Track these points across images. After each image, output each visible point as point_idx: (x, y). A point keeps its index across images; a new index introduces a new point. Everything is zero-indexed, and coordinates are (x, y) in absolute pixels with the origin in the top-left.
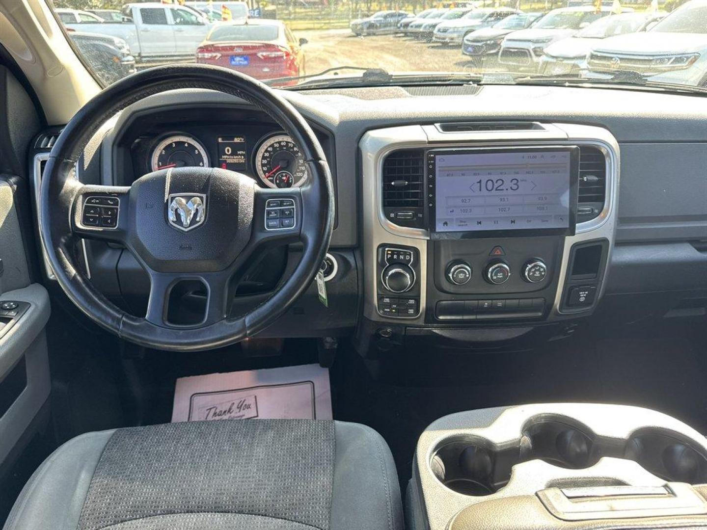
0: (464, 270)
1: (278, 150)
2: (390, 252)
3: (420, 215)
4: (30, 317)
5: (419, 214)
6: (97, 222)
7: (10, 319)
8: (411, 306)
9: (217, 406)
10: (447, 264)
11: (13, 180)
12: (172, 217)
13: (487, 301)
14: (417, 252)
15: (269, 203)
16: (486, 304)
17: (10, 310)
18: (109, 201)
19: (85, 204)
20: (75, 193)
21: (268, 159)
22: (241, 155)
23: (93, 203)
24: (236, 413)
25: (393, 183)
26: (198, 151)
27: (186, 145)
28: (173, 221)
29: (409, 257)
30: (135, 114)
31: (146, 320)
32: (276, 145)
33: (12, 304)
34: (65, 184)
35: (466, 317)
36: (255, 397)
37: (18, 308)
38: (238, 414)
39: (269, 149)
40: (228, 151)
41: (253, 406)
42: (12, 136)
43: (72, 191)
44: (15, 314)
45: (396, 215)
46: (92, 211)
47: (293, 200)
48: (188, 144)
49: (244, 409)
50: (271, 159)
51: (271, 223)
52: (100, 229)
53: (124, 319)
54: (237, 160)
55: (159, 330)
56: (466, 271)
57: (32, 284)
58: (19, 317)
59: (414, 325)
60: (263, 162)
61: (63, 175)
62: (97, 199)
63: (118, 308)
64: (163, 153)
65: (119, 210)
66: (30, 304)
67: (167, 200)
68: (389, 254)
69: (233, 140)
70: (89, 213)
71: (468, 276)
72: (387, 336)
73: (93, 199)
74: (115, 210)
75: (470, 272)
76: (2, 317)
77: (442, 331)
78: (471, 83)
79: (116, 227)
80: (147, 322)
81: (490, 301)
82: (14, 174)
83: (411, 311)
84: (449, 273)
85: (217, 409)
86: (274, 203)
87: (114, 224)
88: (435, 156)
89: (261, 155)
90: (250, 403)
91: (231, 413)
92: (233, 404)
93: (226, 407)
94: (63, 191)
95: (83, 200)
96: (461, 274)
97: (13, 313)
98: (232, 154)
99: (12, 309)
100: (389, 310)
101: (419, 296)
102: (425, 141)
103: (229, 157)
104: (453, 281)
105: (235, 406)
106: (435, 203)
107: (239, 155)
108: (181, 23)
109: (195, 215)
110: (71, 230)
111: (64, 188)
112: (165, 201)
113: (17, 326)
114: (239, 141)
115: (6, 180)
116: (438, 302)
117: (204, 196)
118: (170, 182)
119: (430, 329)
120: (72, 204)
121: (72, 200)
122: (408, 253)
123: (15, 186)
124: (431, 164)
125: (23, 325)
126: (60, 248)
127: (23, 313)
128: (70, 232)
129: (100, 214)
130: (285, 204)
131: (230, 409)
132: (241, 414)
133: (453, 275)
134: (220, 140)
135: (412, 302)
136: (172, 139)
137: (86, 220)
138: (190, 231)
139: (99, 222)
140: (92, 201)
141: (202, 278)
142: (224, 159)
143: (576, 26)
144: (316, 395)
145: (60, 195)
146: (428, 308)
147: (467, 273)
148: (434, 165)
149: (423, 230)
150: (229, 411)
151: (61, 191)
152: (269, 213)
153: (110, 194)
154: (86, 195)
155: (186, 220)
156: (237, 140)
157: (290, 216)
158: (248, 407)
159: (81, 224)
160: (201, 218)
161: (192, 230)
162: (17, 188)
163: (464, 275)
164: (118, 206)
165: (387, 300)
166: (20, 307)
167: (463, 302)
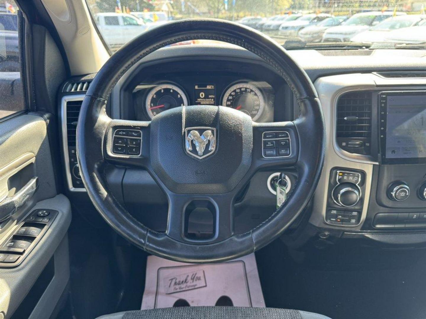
0: (405, 189)
1: (239, 95)
2: (341, 174)
3: (368, 144)
4: (59, 222)
5: (366, 144)
6: (124, 151)
7: (45, 225)
8: (353, 217)
9: (177, 277)
10: (389, 185)
11: (46, 116)
12: (189, 148)
13: (416, 213)
14: (364, 174)
15: (265, 135)
16: (415, 216)
17: (43, 217)
18: (133, 133)
19: (114, 135)
20: (106, 126)
21: (231, 101)
22: (212, 98)
23: (120, 135)
24: (191, 283)
25: (345, 118)
26: (180, 96)
27: (172, 91)
28: (189, 151)
29: (357, 178)
30: (142, 65)
31: (166, 235)
32: (238, 91)
33: (45, 212)
34: (98, 119)
35: (397, 226)
36: (204, 272)
37: (49, 215)
38: (192, 284)
39: (232, 94)
40: (202, 95)
41: (202, 278)
42: (47, 82)
43: (103, 125)
44: (48, 221)
45: (347, 144)
46: (120, 142)
47: (287, 132)
48: (173, 90)
49: (196, 280)
50: (233, 101)
51: (268, 152)
52: (127, 157)
53: (148, 234)
54: (209, 102)
55: (179, 244)
56: (407, 190)
57: (58, 194)
58: (51, 223)
59: (352, 231)
60: (227, 104)
61: (96, 111)
62: (123, 131)
63: (142, 225)
64: (154, 97)
65: (142, 141)
66: (58, 211)
67: (184, 132)
68: (340, 175)
69: (206, 87)
70: (118, 143)
71: (407, 194)
72: (325, 238)
73: (120, 131)
74: (139, 141)
75: (409, 190)
76: (39, 223)
77: (373, 236)
78: (364, 48)
79: (140, 155)
80: (167, 237)
81: (419, 214)
82: (47, 112)
83: (353, 221)
84: (392, 191)
85: (176, 280)
86: (270, 135)
87: (138, 153)
88: (386, 96)
89: (226, 98)
90: (200, 276)
91: (187, 283)
92: (188, 276)
93: (183, 278)
94: (97, 125)
95: (112, 131)
96: (403, 193)
97: (46, 220)
98: (205, 98)
99: (45, 216)
100: (334, 220)
101: (362, 209)
102: (374, 85)
103: (202, 100)
104: (395, 198)
105: (189, 278)
106: (386, 135)
107: (210, 98)
108: (128, 24)
109: (208, 146)
110: (103, 157)
111: (98, 122)
112: (183, 134)
113: (50, 231)
114: (210, 88)
115: (42, 116)
116: (376, 214)
117: (215, 129)
118: (186, 118)
119: (364, 234)
120: (104, 136)
121: (104, 132)
122: (356, 175)
123: (48, 121)
124: (383, 103)
125: (54, 230)
126: (95, 173)
127: (53, 220)
128: (102, 159)
129: (126, 143)
130: (280, 136)
131: (186, 280)
132: (194, 283)
133: (395, 194)
134: (196, 87)
135: (355, 213)
136: (161, 86)
137: (115, 149)
138: (203, 159)
139: (126, 151)
140: (120, 133)
141: (210, 198)
142: (199, 102)
143: (371, 24)
144: (247, 272)
145: (95, 127)
146: (367, 219)
147: (408, 192)
148: (385, 103)
149: (369, 156)
150: (186, 281)
151: (95, 124)
152: (266, 143)
153: (134, 127)
154: (115, 128)
155: (200, 149)
156: (209, 87)
157: (287, 146)
158: (199, 279)
159: (111, 152)
160: (212, 148)
161: (206, 158)
162: (50, 122)
163: (405, 193)
164: (141, 137)
165: (334, 212)
166: (51, 214)
167: (397, 214)
